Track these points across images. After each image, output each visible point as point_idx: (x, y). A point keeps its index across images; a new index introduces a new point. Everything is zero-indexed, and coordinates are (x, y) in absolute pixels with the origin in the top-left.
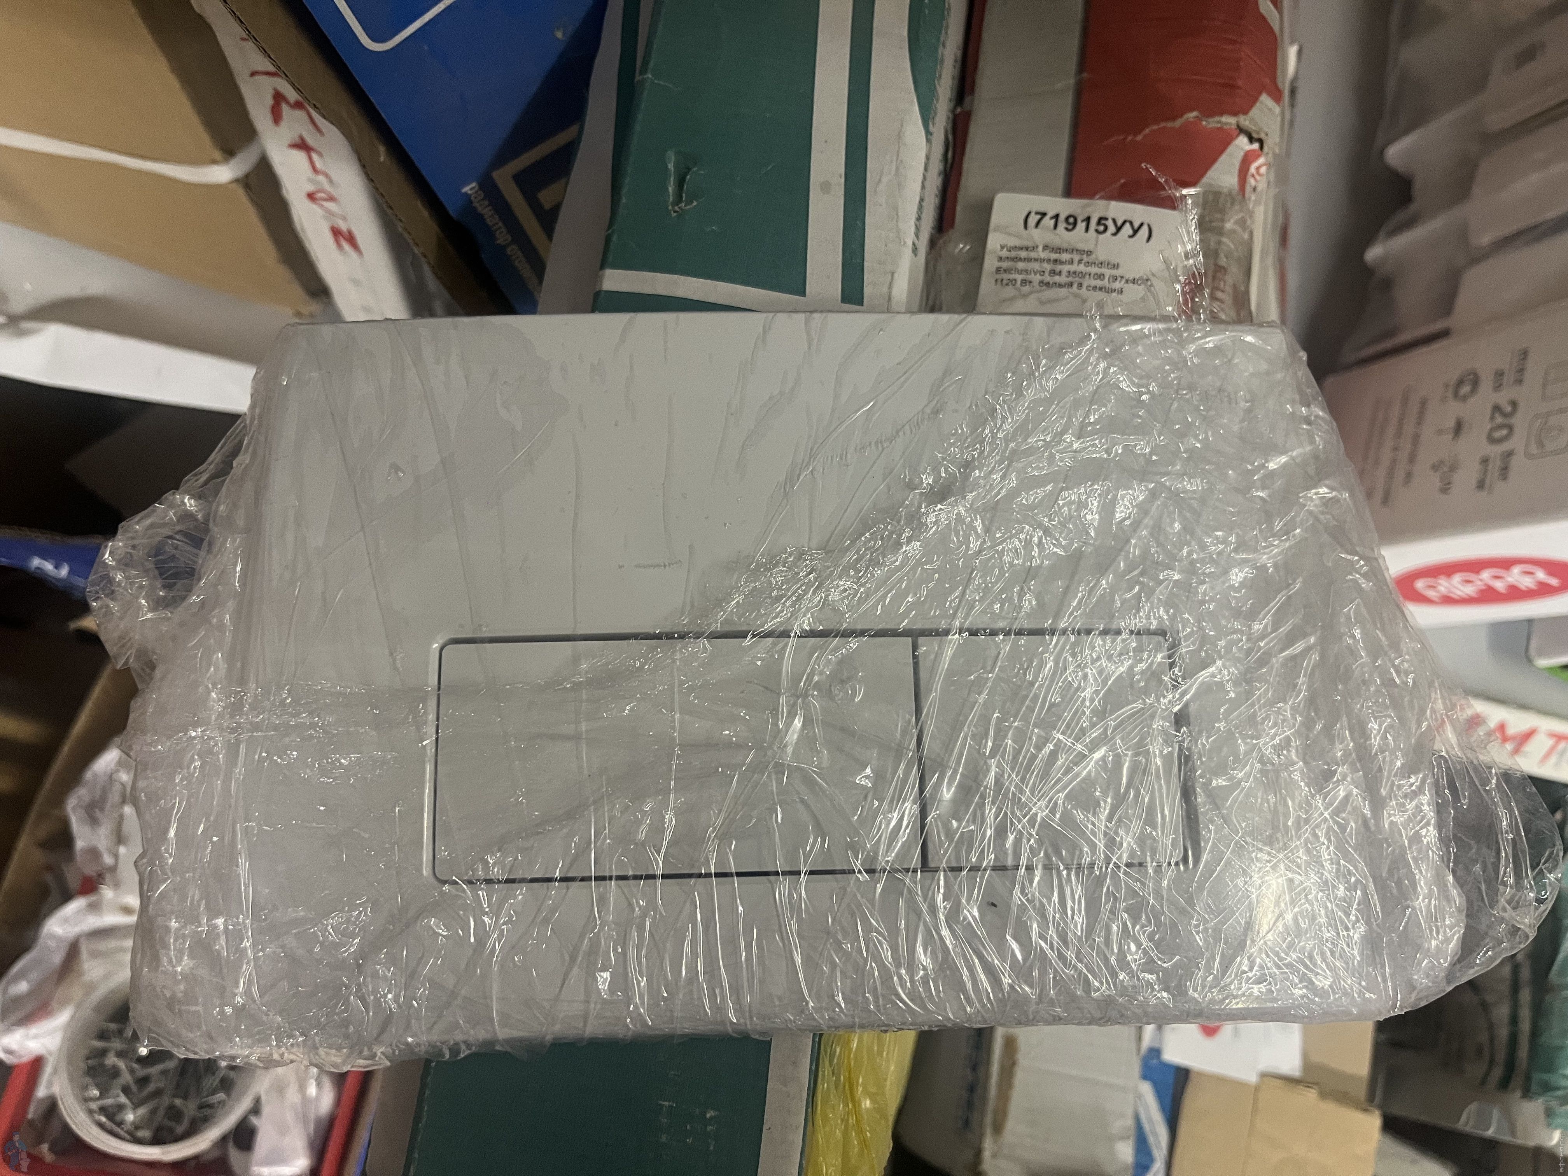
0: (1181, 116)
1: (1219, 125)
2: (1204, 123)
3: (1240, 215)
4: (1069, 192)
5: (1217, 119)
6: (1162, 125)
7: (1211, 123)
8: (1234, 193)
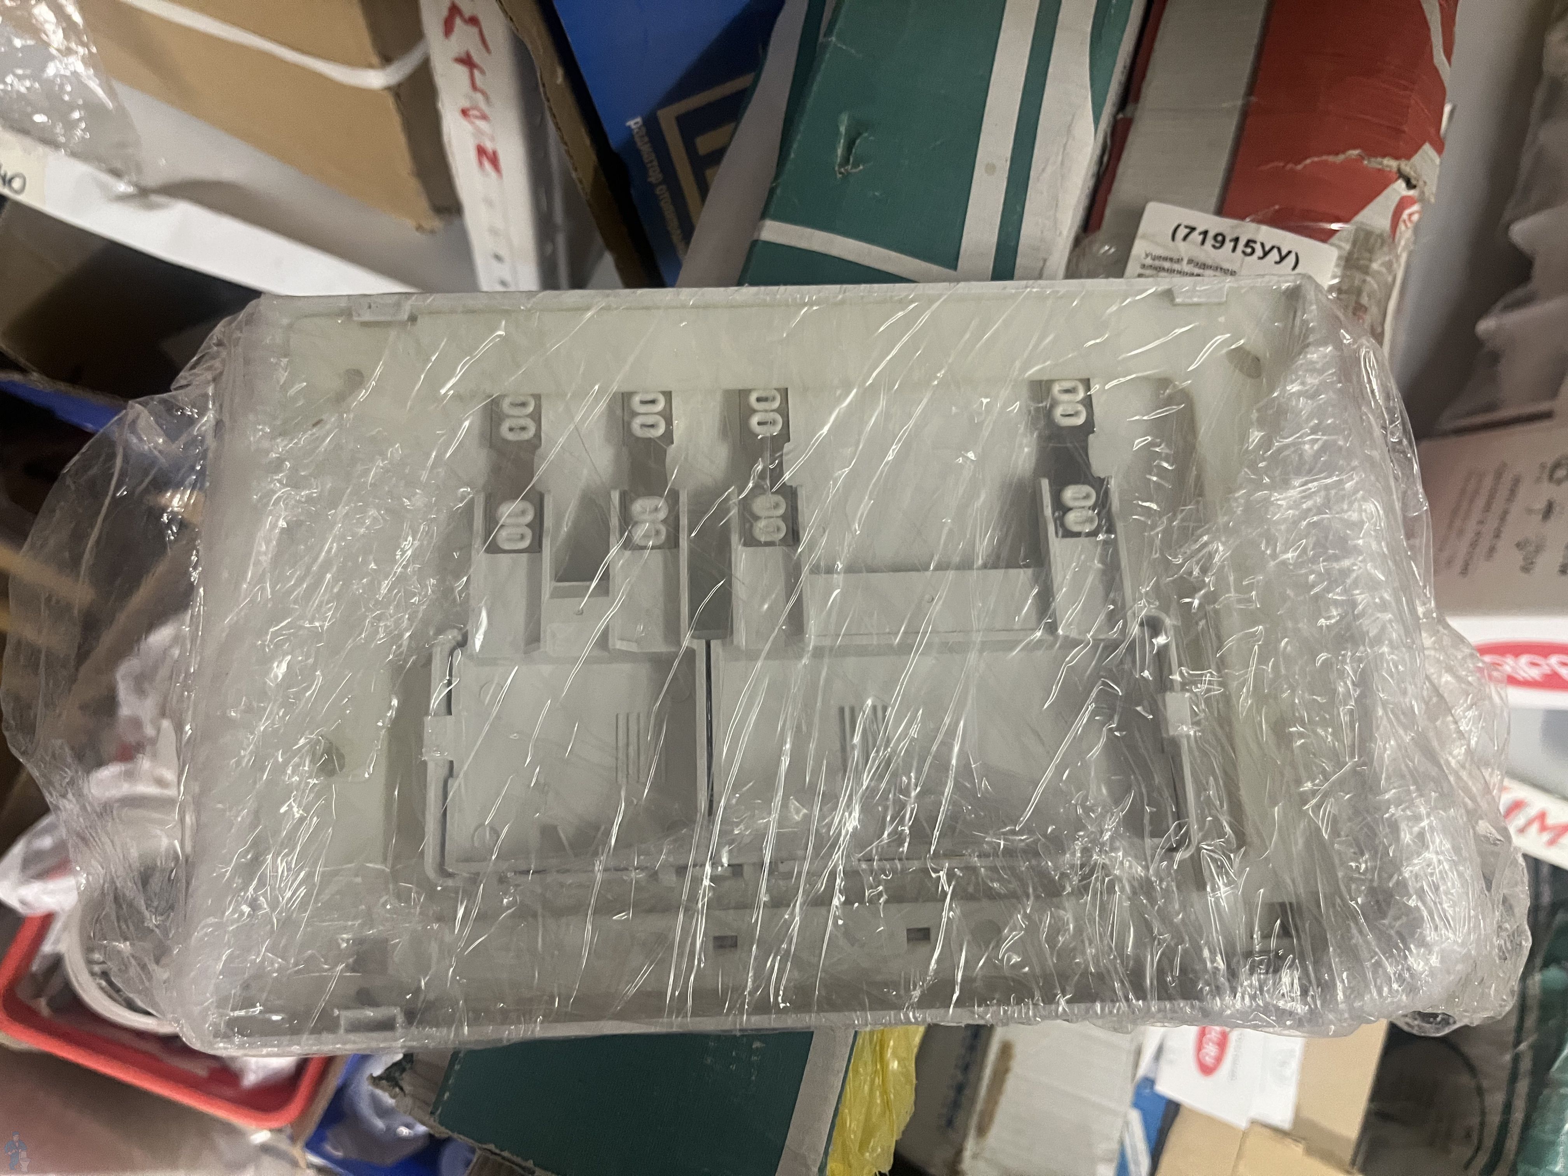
0: (1343, 152)
1: (1380, 167)
2: (1366, 162)
3: (1387, 258)
4: (1220, 211)
5: (1379, 159)
6: (1324, 158)
7: (1373, 163)
8: (1385, 235)
